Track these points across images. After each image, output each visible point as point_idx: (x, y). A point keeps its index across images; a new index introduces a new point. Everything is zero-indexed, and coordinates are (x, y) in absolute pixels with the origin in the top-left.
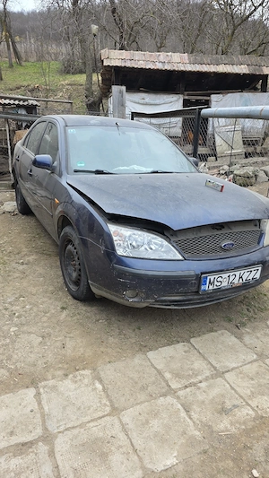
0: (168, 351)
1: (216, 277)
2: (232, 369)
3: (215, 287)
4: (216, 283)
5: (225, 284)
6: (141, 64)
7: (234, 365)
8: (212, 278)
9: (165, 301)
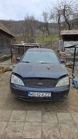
0: (19, 112)
1: (33, 93)
2: (30, 122)
3: (33, 96)
4: (33, 95)
5: (36, 96)
6: (72, 33)
7: (31, 121)
8: (32, 93)
9: (20, 97)
